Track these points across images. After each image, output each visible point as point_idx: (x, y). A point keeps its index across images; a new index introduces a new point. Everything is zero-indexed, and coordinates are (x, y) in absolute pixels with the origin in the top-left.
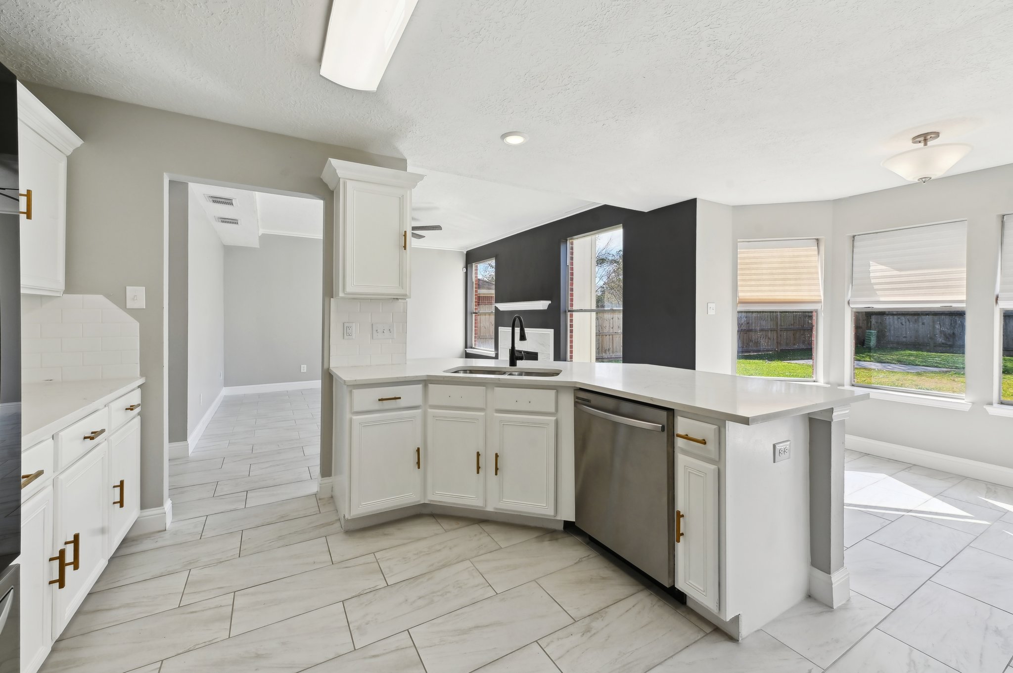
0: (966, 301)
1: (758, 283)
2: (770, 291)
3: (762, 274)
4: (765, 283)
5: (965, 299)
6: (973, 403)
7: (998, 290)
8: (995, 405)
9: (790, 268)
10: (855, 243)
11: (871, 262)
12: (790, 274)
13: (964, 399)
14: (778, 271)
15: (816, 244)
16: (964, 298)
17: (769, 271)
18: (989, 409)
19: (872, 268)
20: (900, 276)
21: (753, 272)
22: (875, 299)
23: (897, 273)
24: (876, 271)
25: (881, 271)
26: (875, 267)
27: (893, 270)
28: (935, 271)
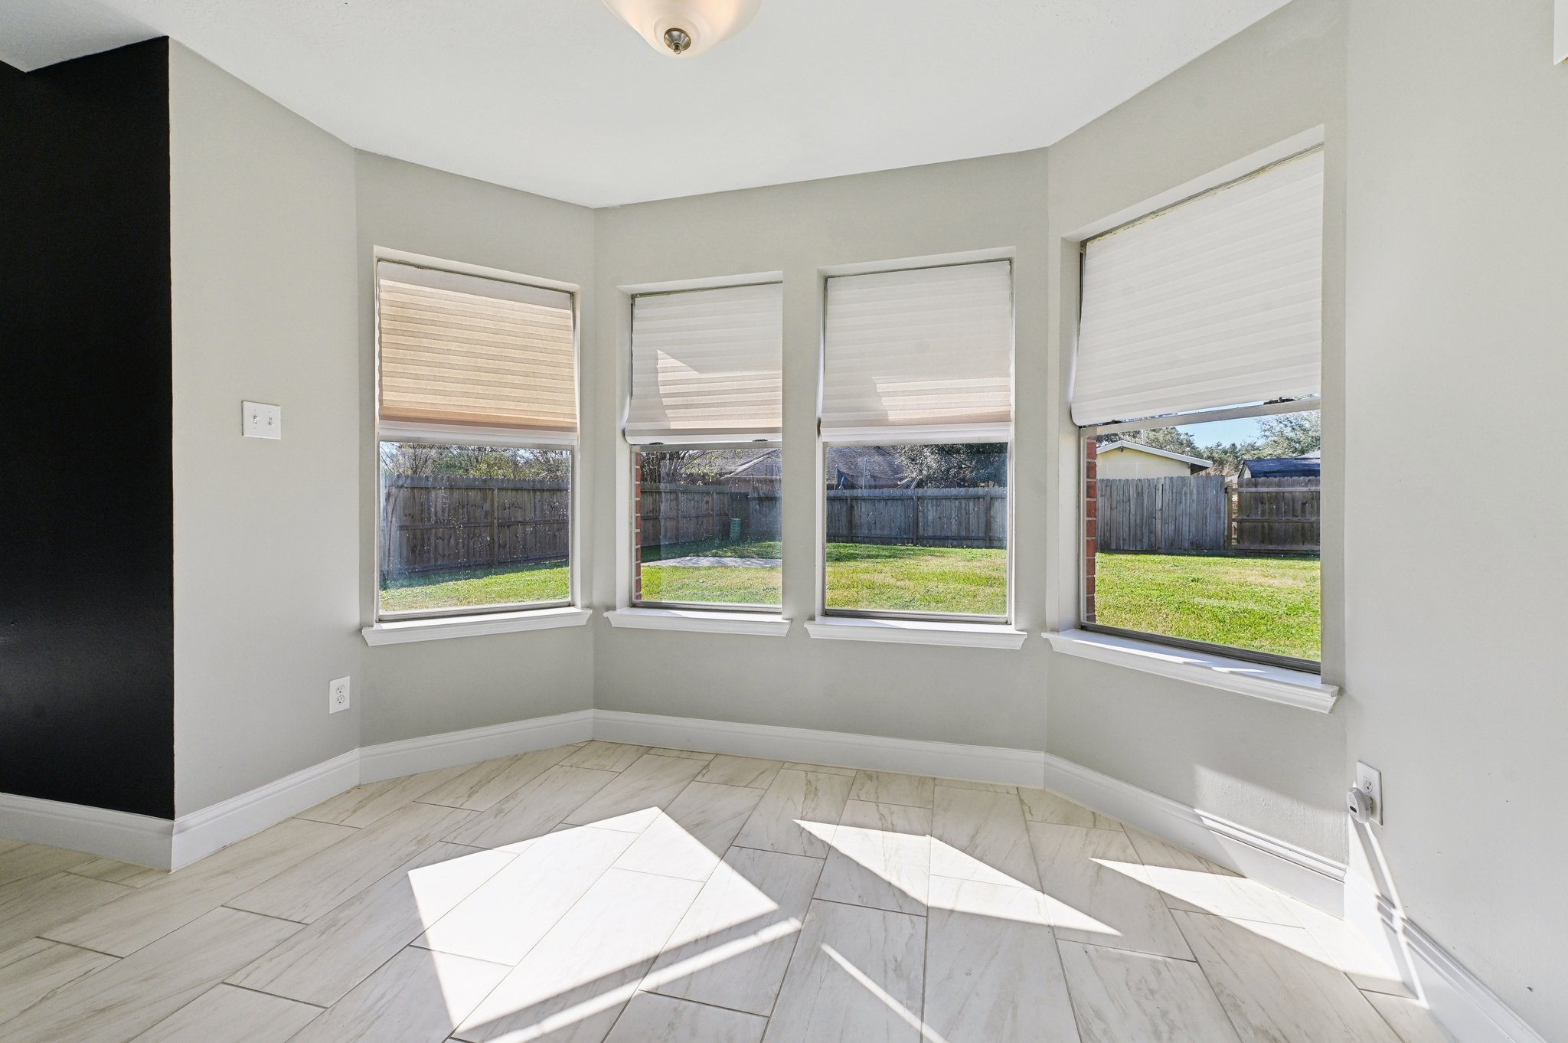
0: (783, 430)
1: (436, 372)
2: (466, 394)
3: (448, 352)
4: (453, 373)
5: (780, 425)
6: (791, 620)
7: (819, 414)
8: (818, 619)
9: (515, 347)
10: (636, 311)
11: (659, 352)
12: (513, 360)
13: (780, 613)
14: (485, 350)
15: (569, 303)
16: (778, 423)
17: (465, 347)
18: (808, 626)
19: (661, 364)
20: (699, 381)
21: (426, 342)
22: (663, 425)
23: (694, 374)
24: (665, 370)
25: (673, 370)
26: (665, 361)
27: (689, 368)
28: (745, 374)
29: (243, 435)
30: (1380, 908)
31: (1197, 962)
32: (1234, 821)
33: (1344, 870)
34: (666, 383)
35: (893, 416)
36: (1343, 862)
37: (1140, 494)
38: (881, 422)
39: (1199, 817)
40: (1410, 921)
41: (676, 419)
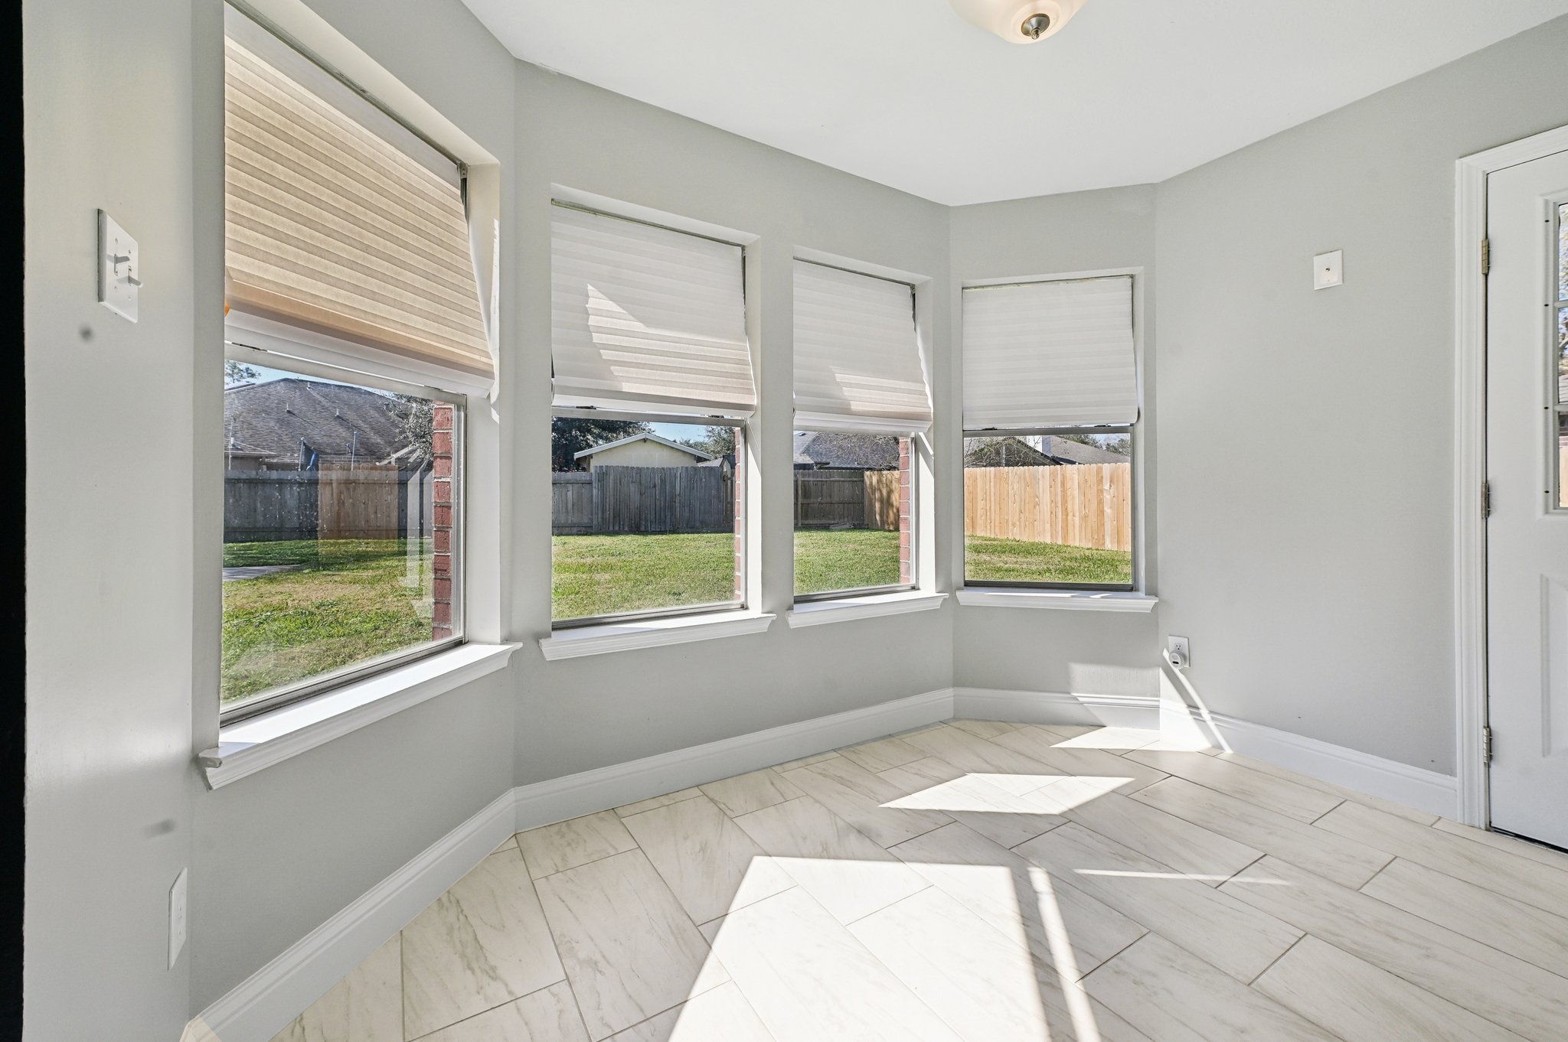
11: (590, 287)
15: (458, 179)
19: (592, 304)
20: (646, 336)
22: (605, 385)
23: (638, 326)
24: (599, 313)
25: (610, 315)
26: (597, 301)
27: (631, 318)
28: (700, 338)
29: (100, 298)
30: (1192, 713)
31: (1172, 775)
32: (1097, 693)
33: (1159, 701)
34: (600, 330)
35: (855, 406)
36: (1157, 697)
37: (663, 481)
38: (845, 411)
39: (1075, 698)
40: (1211, 712)
41: (630, 379)
